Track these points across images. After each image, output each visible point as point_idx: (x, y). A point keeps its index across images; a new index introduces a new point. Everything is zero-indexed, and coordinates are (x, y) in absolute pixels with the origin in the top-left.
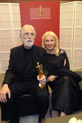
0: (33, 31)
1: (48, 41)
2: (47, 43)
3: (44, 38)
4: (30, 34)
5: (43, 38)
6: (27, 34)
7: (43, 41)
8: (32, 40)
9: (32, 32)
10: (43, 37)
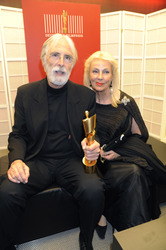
0: (70, 49)
1: (96, 71)
2: (94, 76)
3: (90, 63)
4: (62, 56)
5: (87, 65)
6: (56, 55)
7: (86, 70)
8: (65, 70)
9: (69, 53)
10: (88, 61)
